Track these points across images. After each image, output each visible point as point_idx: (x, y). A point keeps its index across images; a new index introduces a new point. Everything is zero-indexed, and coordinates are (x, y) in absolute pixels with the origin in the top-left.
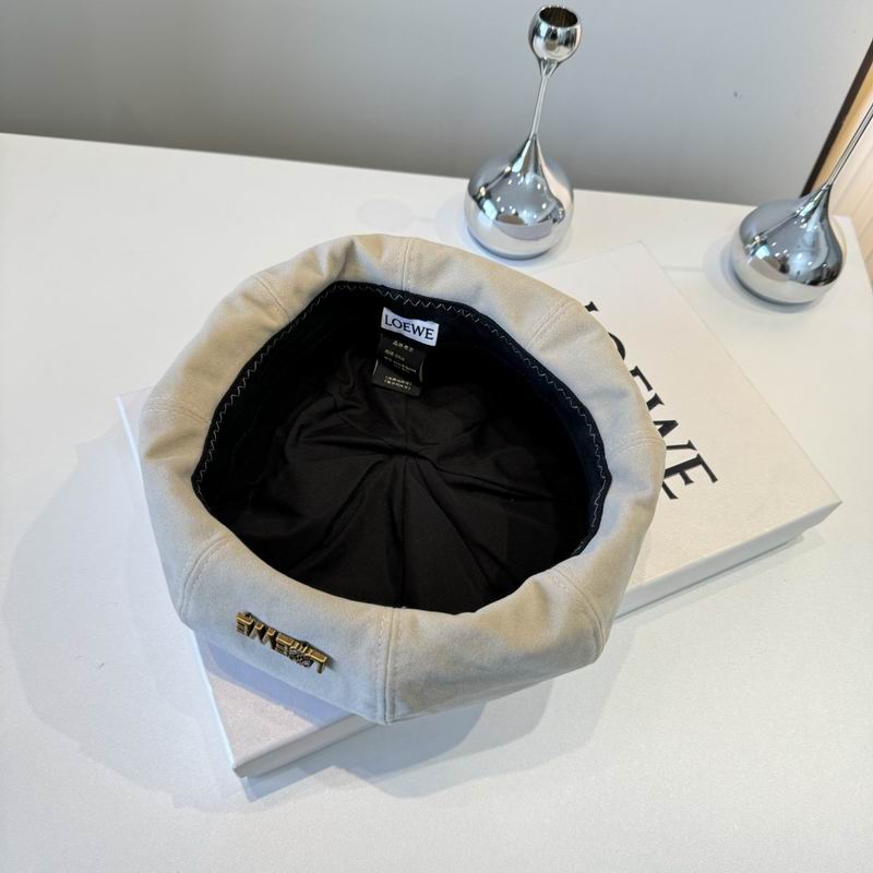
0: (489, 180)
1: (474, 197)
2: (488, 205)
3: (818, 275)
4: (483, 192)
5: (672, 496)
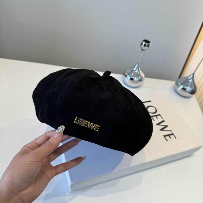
2: (128, 77)
3: (192, 91)
4: (127, 74)
5: (167, 140)
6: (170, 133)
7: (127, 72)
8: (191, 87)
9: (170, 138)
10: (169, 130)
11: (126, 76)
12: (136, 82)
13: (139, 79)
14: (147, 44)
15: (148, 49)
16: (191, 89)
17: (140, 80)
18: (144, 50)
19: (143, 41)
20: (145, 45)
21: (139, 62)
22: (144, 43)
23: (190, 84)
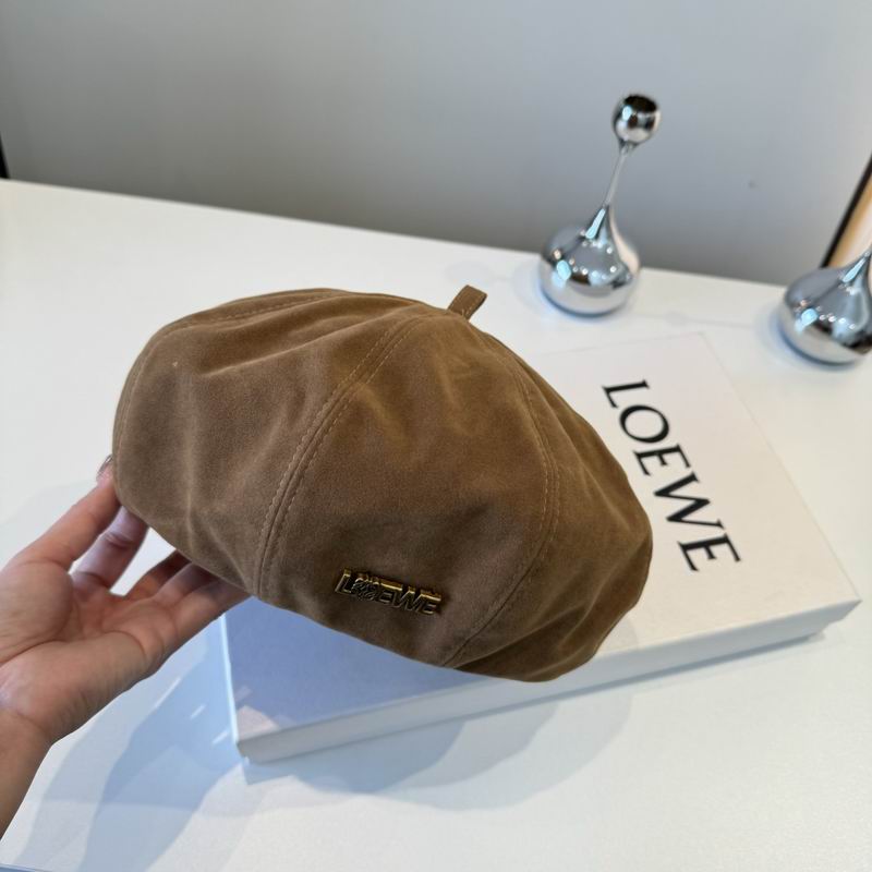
0: (564, 245)
1: (549, 261)
2: (562, 266)
3: (859, 338)
4: (557, 255)
5: (693, 568)
6: (716, 533)
7: (555, 246)
9: (711, 556)
10: (714, 520)
11: (553, 263)
12: (600, 292)
13: (611, 278)
14: (641, 117)
15: (648, 138)
16: (854, 328)
17: (617, 284)
18: (631, 147)
19: (622, 103)
20: (633, 123)
21: (609, 200)
22: (627, 113)
23: (850, 305)
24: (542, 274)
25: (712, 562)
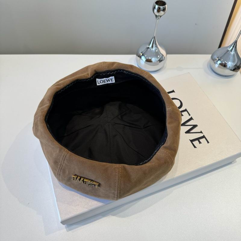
0: (142, 51)
1: (139, 56)
2: (143, 58)
3: (235, 67)
4: (141, 54)
7: (140, 52)
8: (234, 61)
11: (140, 57)
12: (155, 64)
13: (158, 59)
14: (161, 7)
15: (164, 14)
16: (233, 64)
17: (160, 61)
18: (159, 17)
19: (155, 4)
20: (159, 10)
21: (155, 35)
22: (157, 6)
23: (231, 58)
24: (137, 61)
25: (201, 144)
